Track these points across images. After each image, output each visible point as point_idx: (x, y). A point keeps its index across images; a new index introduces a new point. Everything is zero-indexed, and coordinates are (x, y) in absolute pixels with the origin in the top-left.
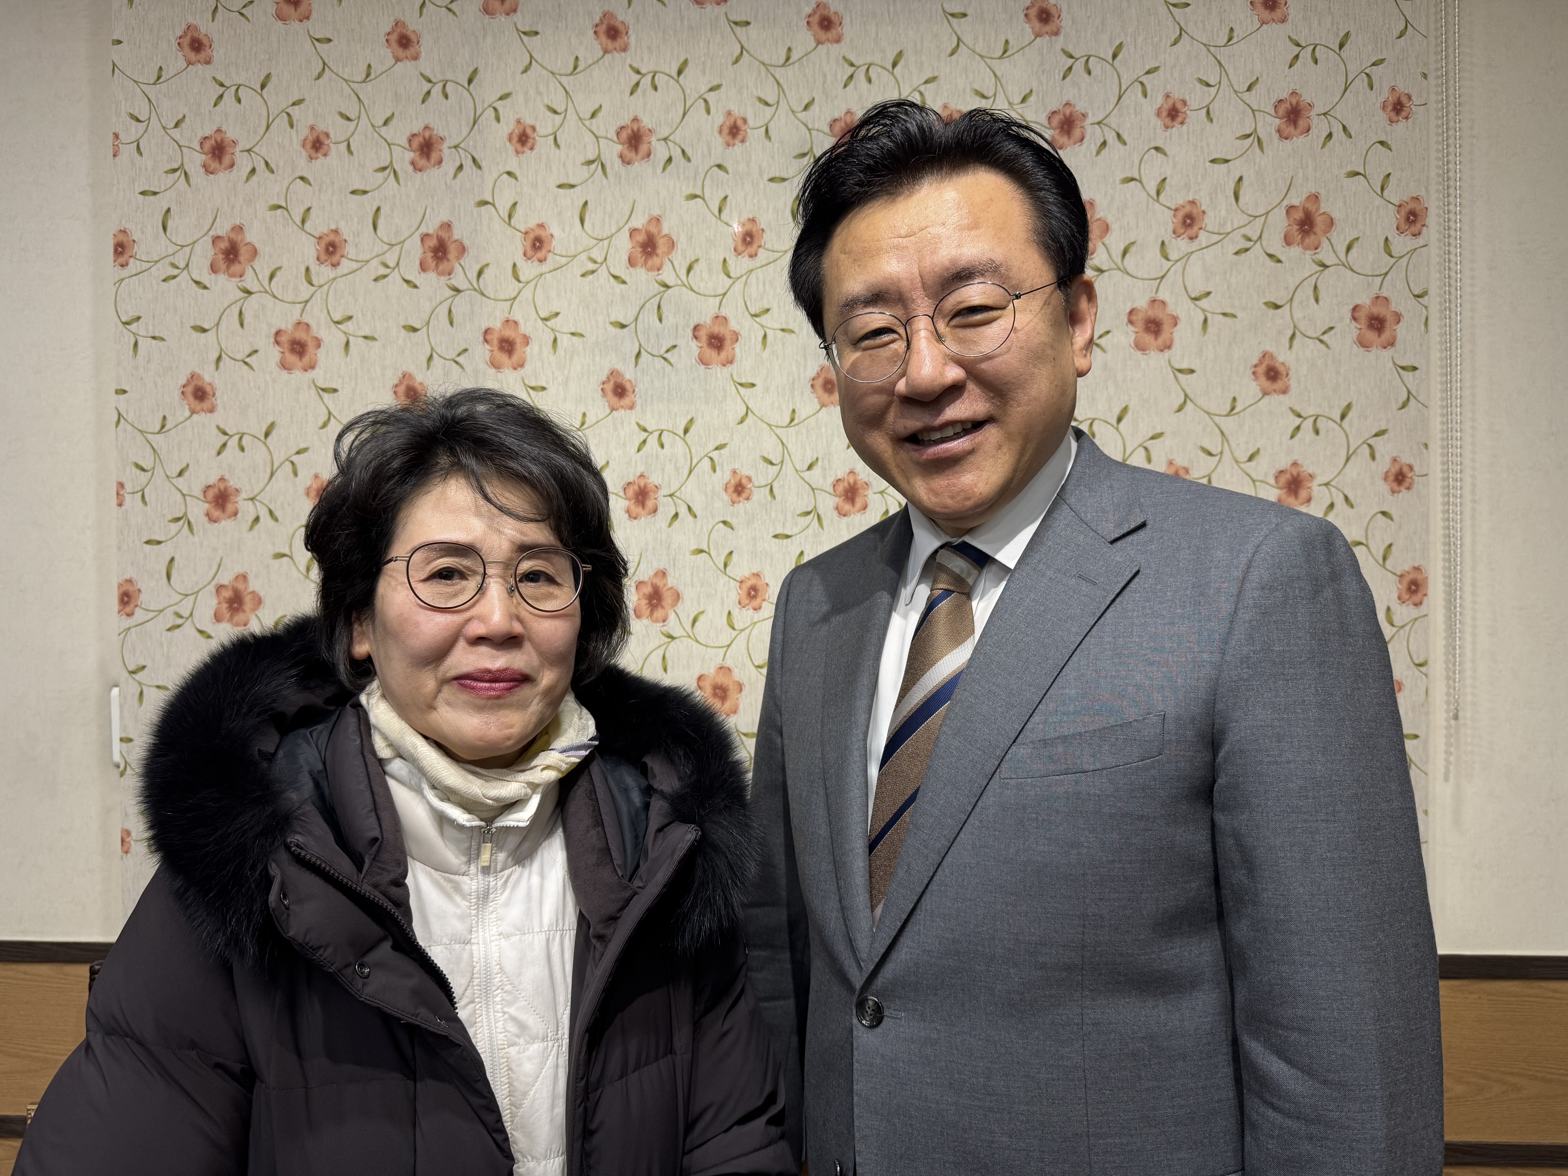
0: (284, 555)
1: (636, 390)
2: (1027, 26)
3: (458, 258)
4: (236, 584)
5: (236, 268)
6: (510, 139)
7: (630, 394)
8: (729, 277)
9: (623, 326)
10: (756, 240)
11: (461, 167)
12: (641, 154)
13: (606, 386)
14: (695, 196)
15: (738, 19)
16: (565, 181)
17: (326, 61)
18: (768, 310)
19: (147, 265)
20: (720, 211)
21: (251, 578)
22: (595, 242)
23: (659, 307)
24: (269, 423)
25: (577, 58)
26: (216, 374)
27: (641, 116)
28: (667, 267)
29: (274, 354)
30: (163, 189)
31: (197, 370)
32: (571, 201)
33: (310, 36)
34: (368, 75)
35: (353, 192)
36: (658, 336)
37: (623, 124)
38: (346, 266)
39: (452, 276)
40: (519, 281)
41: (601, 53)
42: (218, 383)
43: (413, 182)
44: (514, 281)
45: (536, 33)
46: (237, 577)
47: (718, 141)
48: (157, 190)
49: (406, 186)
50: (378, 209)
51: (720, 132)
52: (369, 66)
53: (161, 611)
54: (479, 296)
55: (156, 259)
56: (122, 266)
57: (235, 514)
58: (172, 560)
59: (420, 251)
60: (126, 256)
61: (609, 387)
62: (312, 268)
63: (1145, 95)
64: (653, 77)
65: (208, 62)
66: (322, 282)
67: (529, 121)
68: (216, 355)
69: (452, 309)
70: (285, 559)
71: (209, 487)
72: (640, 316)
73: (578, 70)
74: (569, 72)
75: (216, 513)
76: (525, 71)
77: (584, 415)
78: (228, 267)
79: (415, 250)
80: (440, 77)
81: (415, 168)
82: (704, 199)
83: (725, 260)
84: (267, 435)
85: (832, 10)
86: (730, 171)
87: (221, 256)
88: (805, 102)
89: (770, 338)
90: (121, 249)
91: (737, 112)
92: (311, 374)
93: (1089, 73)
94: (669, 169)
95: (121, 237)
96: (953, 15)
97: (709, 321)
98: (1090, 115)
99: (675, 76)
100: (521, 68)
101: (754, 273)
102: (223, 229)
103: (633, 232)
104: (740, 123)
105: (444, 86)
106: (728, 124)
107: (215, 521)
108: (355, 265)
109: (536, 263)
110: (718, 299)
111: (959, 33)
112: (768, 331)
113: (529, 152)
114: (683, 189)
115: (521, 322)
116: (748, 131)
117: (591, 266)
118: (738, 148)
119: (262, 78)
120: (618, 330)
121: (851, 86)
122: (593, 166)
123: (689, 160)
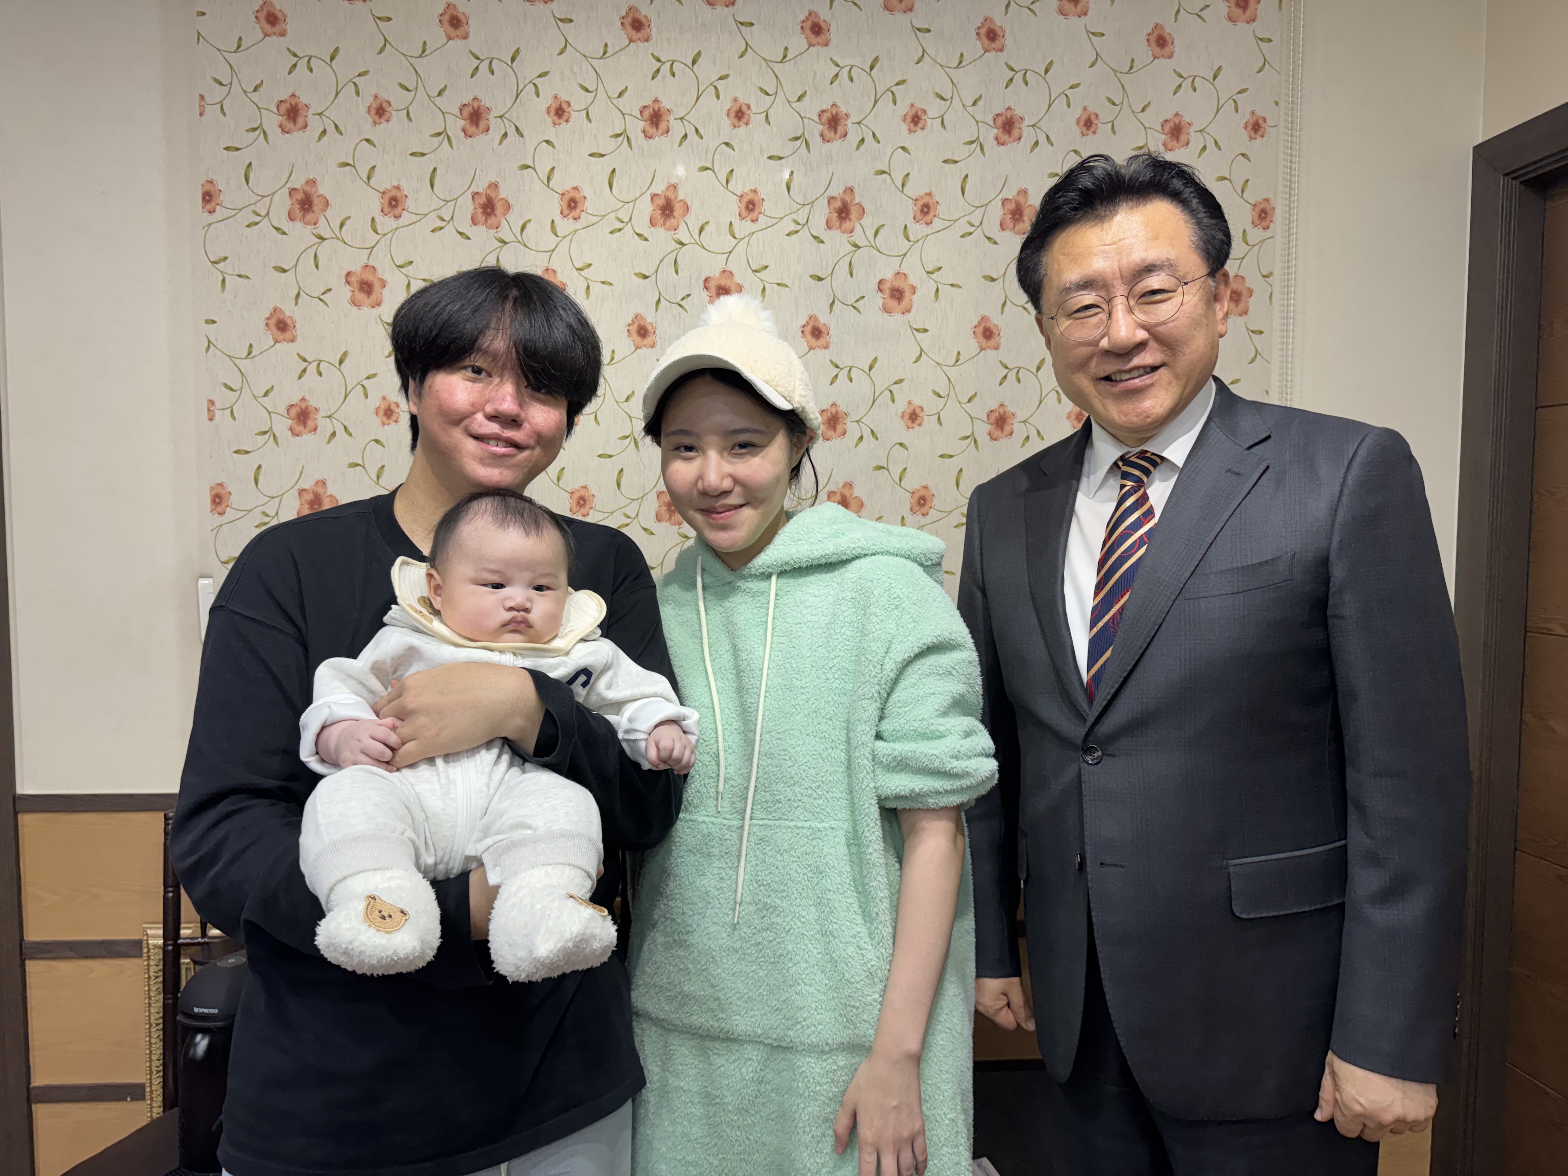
0: (358, 465)
1: (657, 331)
2: (978, 42)
3: (504, 214)
4: (316, 489)
5: (310, 217)
6: (548, 112)
7: (651, 335)
8: (735, 238)
9: (645, 277)
10: (757, 207)
11: (505, 135)
12: (660, 131)
13: (631, 328)
14: (707, 169)
15: (743, 20)
16: (596, 151)
17: (387, 37)
18: (766, 267)
19: (233, 212)
20: (727, 182)
21: (328, 483)
22: (622, 204)
23: (676, 261)
24: (342, 353)
25: (606, 45)
26: (296, 308)
27: (661, 98)
28: (682, 228)
29: (345, 292)
30: (244, 145)
31: (279, 305)
32: (601, 167)
33: (373, 15)
34: (424, 51)
35: (412, 154)
36: (675, 286)
37: (646, 104)
38: (406, 218)
39: (499, 230)
40: (557, 236)
41: (627, 42)
42: (296, 317)
43: (464, 147)
44: (553, 235)
45: (571, 21)
46: (317, 483)
47: (726, 122)
48: (240, 146)
49: (458, 149)
50: (435, 170)
51: (728, 115)
52: (425, 43)
53: (251, 510)
54: (523, 247)
55: (240, 207)
56: (210, 212)
57: (315, 429)
58: (260, 467)
59: (472, 207)
60: (213, 204)
61: (634, 328)
62: (377, 219)
63: (1069, 106)
64: (672, 65)
65: (283, 34)
66: (386, 232)
67: (564, 97)
68: (296, 292)
69: (500, 258)
70: (359, 468)
71: (292, 406)
72: (660, 269)
73: (607, 55)
74: (599, 56)
75: (299, 428)
76: (561, 53)
77: (613, 351)
78: (304, 216)
79: (467, 206)
80: (486, 55)
81: (466, 134)
82: (714, 171)
83: (731, 223)
84: (341, 362)
85: (822, 18)
86: (736, 148)
87: (297, 206)
88: (799, 94)
89: (768, 290)
90: (208, 197)
91: (742, 100)
92: (378, 310)
93: (1026, 84)
94: (684, 144)
95: (208, 187)
96: (919, 30)
97: (717, 274)
98: (1026, 119)
99: (690, 65)
100: (558, 51)
101: (754, 236)
102: (298, 182)
103: (654, 197)
104: (744, 108)
105: (491, 63)
106: (734, 108)
107: (297, 435)
108: (415, 218)
109: (571, 220)
110: (725, 256)
111: (924, 46)
112: (767, 285)
113: (564, 124)
114: (697, 162)
115: (558, 270)
116: (751, 115)
117: (619, 225)
118: (743, 129)
119: (332, 51)
120: (641, 280)
121: (836, 83)
122: (621, 138)
123: (702, 138)
